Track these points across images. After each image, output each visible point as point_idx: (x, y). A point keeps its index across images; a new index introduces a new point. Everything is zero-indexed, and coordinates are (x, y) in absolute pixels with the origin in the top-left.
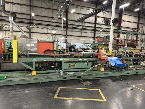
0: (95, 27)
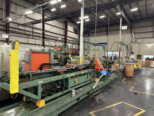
0: (43, 34)
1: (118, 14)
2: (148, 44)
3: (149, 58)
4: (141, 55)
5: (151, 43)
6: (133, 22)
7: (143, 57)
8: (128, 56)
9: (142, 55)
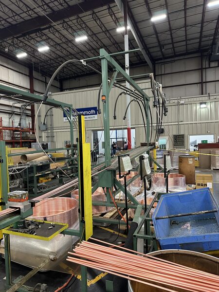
1: (120, 30)
2: (198, 107)
3: (208, 143)
4: (183, 136)
5: (205, 103)
6: (156, 62)
7: (188, 139)
8: (152, 141)
9: (186, 134)
